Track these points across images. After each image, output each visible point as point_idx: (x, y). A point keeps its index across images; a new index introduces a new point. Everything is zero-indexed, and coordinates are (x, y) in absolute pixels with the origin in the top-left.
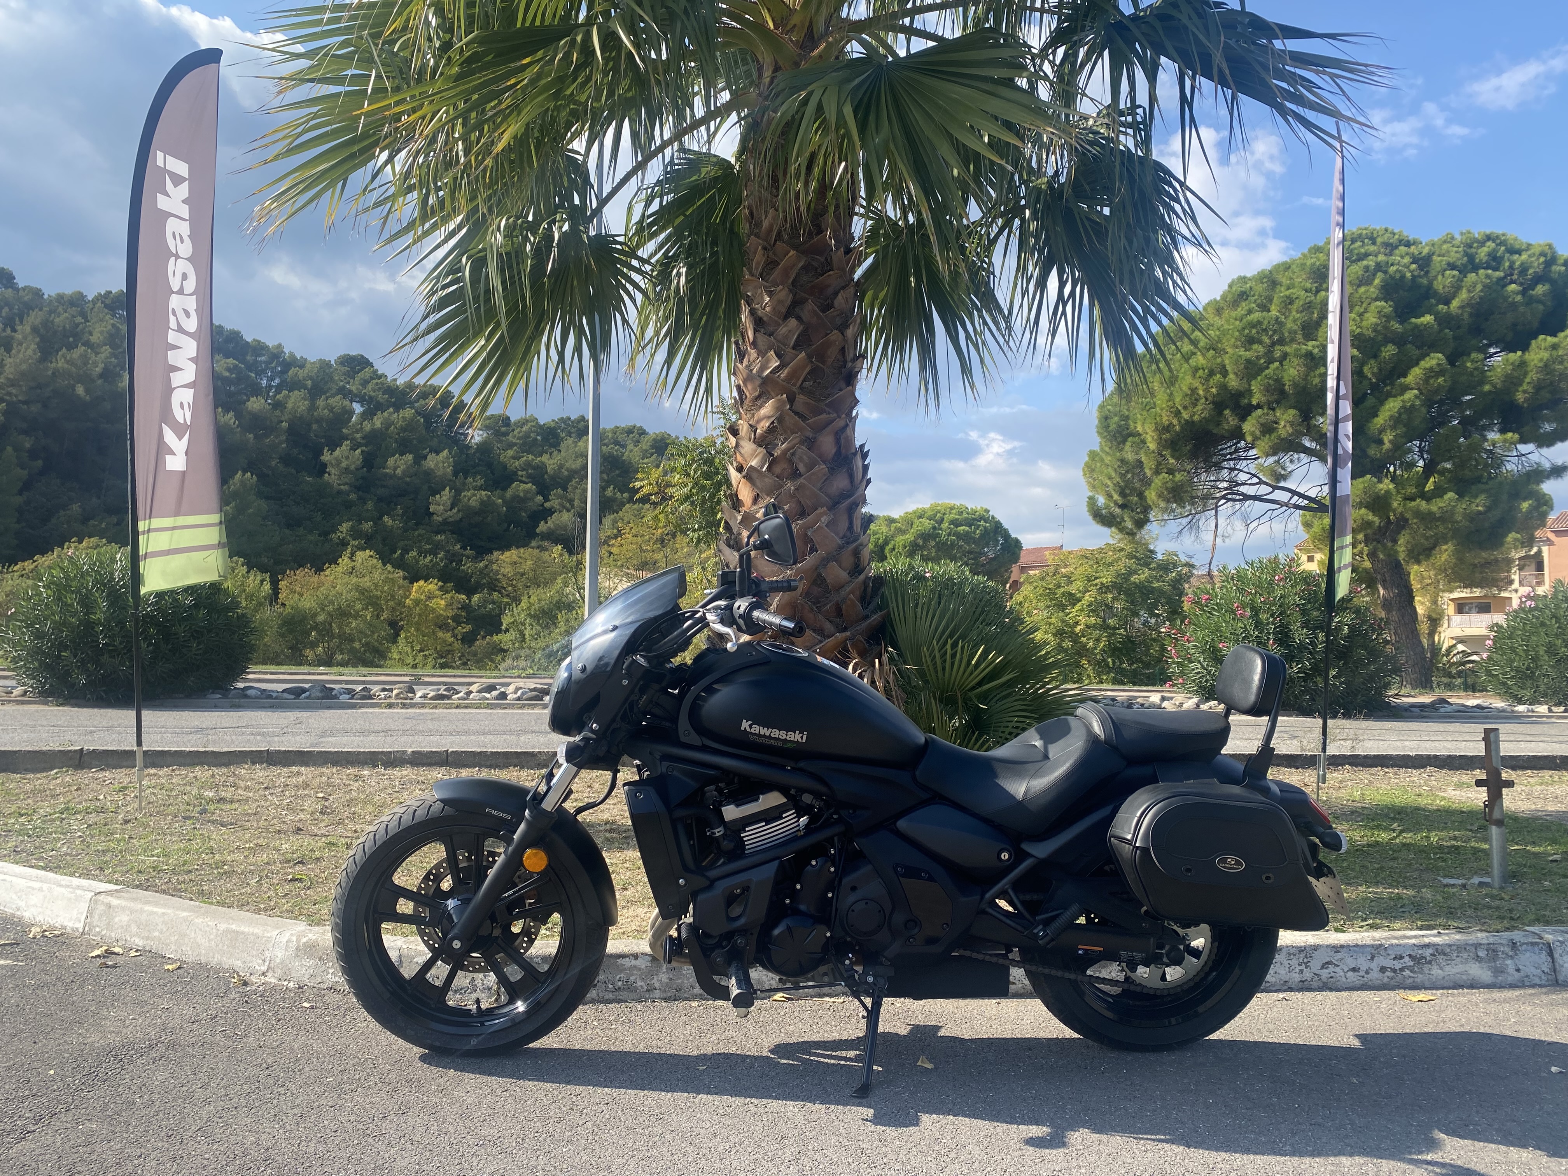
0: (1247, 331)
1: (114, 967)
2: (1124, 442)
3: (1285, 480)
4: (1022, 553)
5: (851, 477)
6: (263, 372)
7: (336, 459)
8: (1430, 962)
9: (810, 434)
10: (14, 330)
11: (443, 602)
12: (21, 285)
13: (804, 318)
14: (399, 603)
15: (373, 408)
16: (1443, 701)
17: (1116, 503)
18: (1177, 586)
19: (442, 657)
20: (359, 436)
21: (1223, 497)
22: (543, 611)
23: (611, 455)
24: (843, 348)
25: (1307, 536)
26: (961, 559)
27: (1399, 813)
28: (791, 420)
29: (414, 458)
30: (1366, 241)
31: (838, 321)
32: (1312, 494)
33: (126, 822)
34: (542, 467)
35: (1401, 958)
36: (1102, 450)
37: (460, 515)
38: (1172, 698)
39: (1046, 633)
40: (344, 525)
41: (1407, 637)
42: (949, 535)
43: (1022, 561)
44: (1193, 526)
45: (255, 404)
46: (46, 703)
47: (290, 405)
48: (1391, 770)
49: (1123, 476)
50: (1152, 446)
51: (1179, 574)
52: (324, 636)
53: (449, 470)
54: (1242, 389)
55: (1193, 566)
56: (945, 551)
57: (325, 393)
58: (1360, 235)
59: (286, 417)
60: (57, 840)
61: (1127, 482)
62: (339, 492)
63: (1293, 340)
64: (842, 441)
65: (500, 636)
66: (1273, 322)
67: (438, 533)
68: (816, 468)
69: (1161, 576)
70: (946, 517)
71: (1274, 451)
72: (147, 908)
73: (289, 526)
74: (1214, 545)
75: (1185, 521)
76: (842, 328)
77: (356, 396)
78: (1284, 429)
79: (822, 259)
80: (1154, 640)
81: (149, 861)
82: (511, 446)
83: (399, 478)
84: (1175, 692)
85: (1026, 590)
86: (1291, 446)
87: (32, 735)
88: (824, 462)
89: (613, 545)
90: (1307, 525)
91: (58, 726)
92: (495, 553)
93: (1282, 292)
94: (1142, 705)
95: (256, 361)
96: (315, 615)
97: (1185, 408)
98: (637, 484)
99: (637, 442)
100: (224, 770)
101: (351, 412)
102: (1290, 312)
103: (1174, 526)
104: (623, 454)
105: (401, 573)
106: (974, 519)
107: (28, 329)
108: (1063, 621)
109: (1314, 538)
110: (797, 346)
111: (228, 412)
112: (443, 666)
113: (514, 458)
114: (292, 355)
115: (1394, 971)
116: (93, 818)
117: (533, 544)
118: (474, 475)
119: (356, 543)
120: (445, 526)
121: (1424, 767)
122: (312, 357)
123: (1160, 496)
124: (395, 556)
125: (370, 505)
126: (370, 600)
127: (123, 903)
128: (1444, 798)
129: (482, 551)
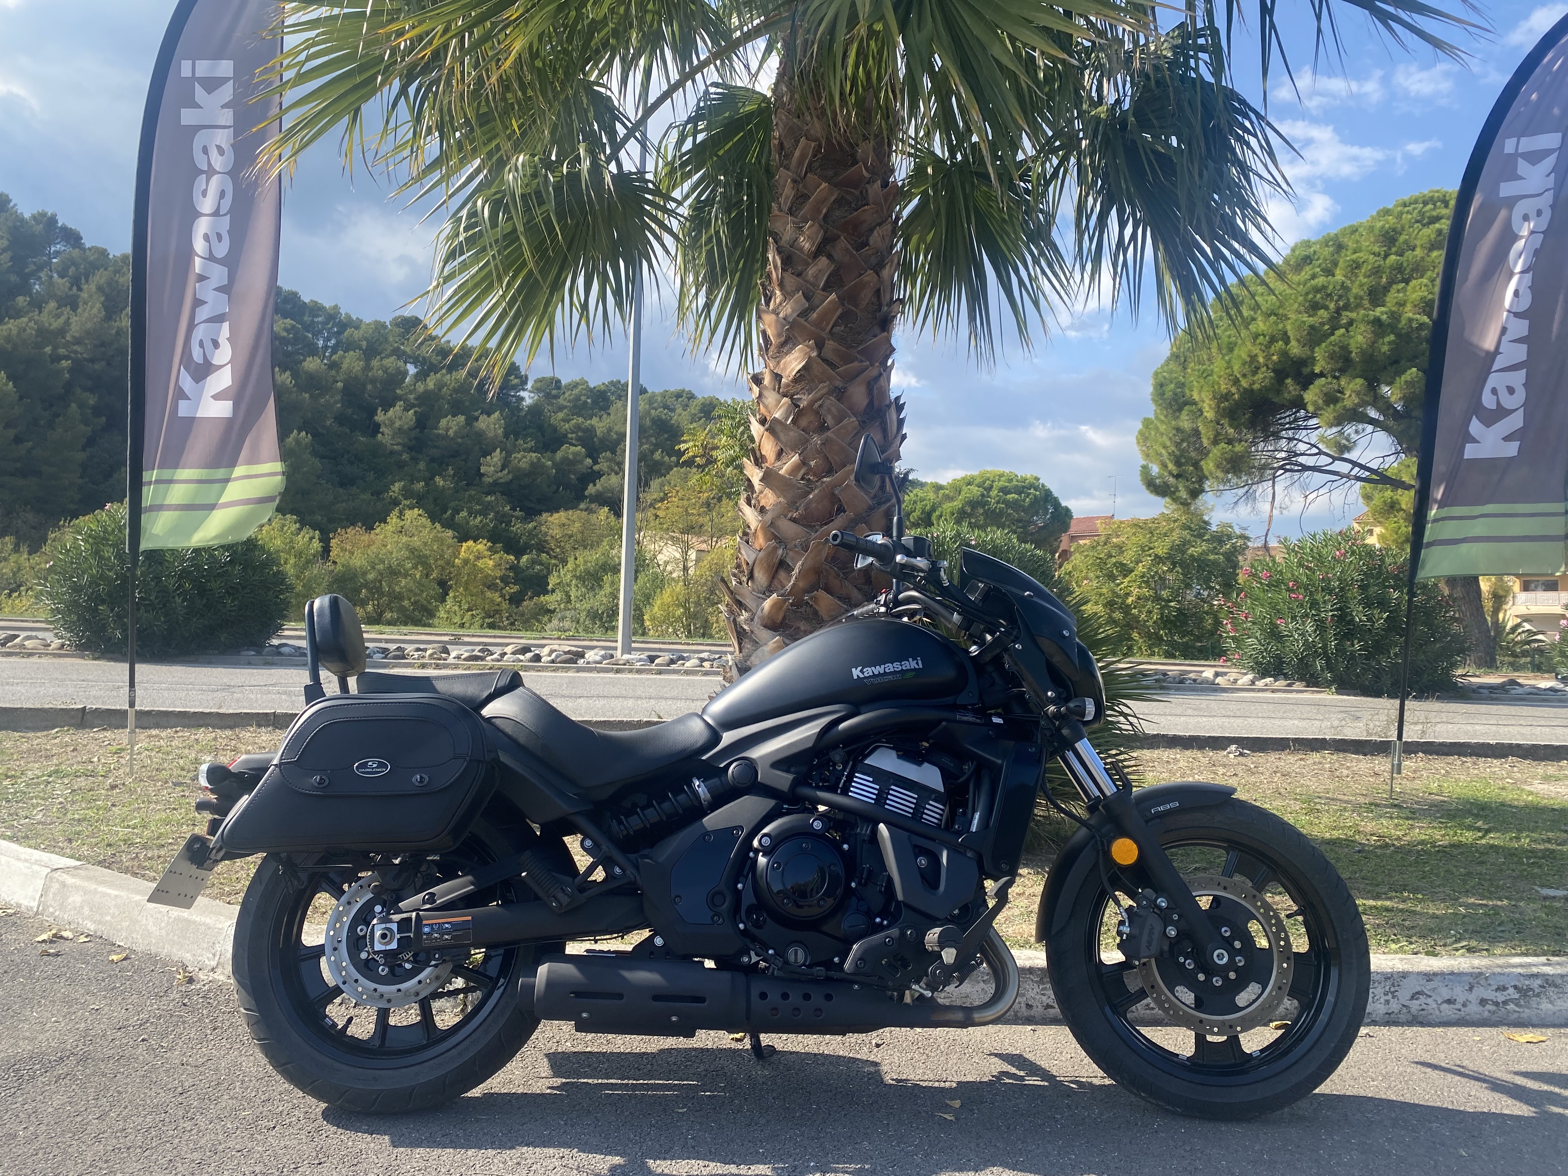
0: (1310, 296)
1: (57, 955)
2: (1180, 410)
3: (1349, 451)
4: (1073, 523)
5: (885, 431)
6: (320, 332)
7: (390, 419)
8: (1538, 995)
9: (839, 383)
10: (80, 289)
11: (491, 563)
12: (88, 246)
13: (836, 257)
14: (448, 563)
15: (427, 369)
16: (1513, 682)
17: (1171, 473)
18: (1231, 558)
19: (490, 617)
20: (412, 396)
21: (1281, 468)
22: (588, 572)
23: (660, 419)
24: (878, 290)
25: (1366, 509)
26: (1009, 527)
27: (1483, 809)
28: (819, 368)
29: (466, 420)
30: (1438, 204)
31: (873, 260)
32: (1374, 465)
33: (113, 787)
34: (591, 431)
35: (1504, 989)
36: (1157, 418)
37: (510, 476)
38: (1225, 674)
39: (1096, 603)
40: (397, 485)
41: (1472, 614)
42: (998, 502)
43: (1073, 530)
44: (1250, 497)
45: (312, 364)
46: (83, 657)
47: (345, 366)
48: (1469, 759)
49: (1178, 445)
50: (1209, 414)
51: (1234, 546)
52: (374, 594)
53: (500, 432)
54: (1304, 356)
55: (1248, 538)
56: (994, 518)
57: (380, 354)
58: (1432, 198)
59: (342, 377)
60: (34, 806)
61: (1183, 451)
62: (392, 453)
63: (1359, 306)
64: (875, 391)
65: (547, 597)
66: (1338, 287)
67: (488, 493)
68: (845, 421)
69: (1215, 548)
70: (995, 484)
71: (1339, 421)
72: (101, 889)
73: (342, 485)
74: (1271, 516)
75: (1241, 491)
76: (878, 268)
77: (410, 357)
78: (1350, 399)
79: (857, 193)
80: (1207, 613)
81: (122, 832)
82: (561, 408)
83: (452, 439)
84: (1228, 667)
85: (1077, 559)
86: (1356, 416)
87: (59, 689)
88: (855, 415)
89: (659, 508)
90: (1368, 498)
91: (88, 680)
92: (545, 515)
93: (1347, 257)
94: (1195, 680)
95: (313, 322)
96: (365, 574)
97: (1244, 376)
98: (683, 447)
99: (685, 407)
100: (229, 733)
101: (406, 373)
102: (1357, 276)
103: (1229, 496)
104: (671, 418)
105: (450, 533)
106: (1024, 487)
107: (93, 288)
108: (1114, 592)
109: (1374, 512)
110: (828, 288)
111: (285, 371)
112: (492, 626)
113: (564, 420)
114: (348, 316)
115: (1496, 1004)
116: (82, 782)
117: (582, 506)
118: (525, 438)
119: (407, 502)
120: (494, 488)
121: (1505, 756)
122: (368, 318)
123: (1218, 466)
124: (445, 516)
125: (422, 465)
126: (420, 559)
127: (77, 882)
128: (1531, 793)
129: (531, 513)
